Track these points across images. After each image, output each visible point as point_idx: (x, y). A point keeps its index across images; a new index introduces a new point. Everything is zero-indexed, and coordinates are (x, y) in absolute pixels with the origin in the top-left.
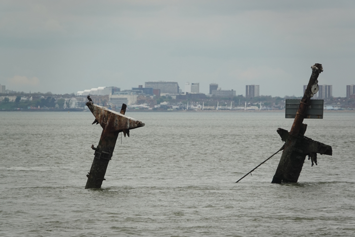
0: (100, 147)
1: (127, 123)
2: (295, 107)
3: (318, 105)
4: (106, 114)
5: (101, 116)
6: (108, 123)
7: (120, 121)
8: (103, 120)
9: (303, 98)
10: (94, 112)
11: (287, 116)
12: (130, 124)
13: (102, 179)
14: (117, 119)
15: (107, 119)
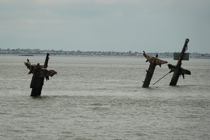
0: (150, 71)
1: (161, 62)
2: (178, 56)
3: (187, 55)
4: (152, 58)
5: (150, 59)
6: (153, 62)
7: (158, 61)
8: (151, 61)
9: (182, 52)
10: (147, 57)
11: (174, 59)
12: (163, 62)
13: (149, 84)
14: (157, 60)
15: (153, 60)
